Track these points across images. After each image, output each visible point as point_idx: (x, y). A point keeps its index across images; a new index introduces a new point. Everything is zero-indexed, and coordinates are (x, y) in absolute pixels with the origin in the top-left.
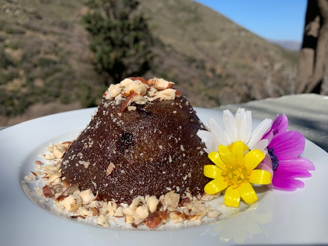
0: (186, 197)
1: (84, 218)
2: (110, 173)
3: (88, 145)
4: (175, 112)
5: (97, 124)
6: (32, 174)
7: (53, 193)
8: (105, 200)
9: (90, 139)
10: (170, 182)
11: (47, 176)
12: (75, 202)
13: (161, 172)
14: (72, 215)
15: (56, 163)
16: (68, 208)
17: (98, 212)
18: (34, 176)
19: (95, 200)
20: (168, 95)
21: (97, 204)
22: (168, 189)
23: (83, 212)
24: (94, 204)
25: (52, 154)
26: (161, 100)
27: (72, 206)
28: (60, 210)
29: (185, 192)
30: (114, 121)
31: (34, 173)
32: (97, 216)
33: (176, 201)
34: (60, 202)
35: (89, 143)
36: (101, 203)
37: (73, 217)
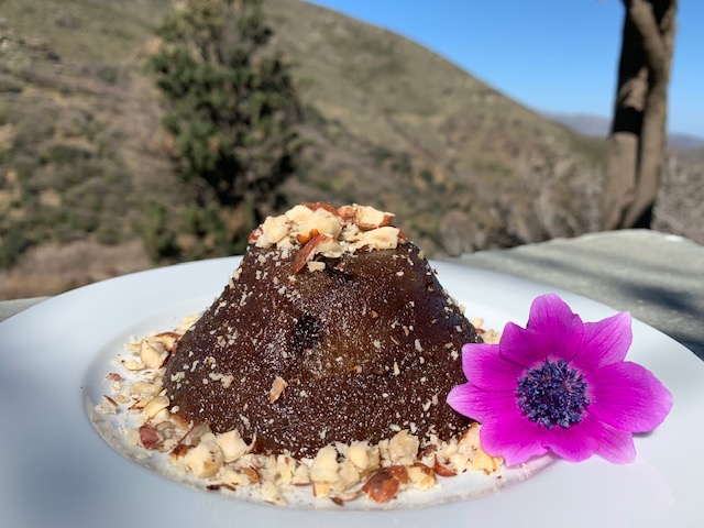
0: (429, 443)
1: (234, 489)
2: (277, 397)
3: (227, 340)
4: (400, 274)
5: (244, 297)
6: (106, 400)
7: (161, 439)
8: (269, 452)
9: (230, 329)
10: (398, 416)
11: (139, 405)
12: (211, 458)
13: (380, 394)
14: (208, 482)
15: (150, 377)
16: (200, 469)
17: (259, 476)
18: (111, 405)
19: (250, 452)
20: (384, 239)
21: (254, 460)
22: (395, 428)
23: (228, 477)
24: (248, 460)
25: (138, 359)
26: (371, 249)
27: (206, 465)
28: (181, 474)
29: (427, 434)
30: (281, 291)
31: (110, 399)
32: (258, 484)
33: (412, 451)
34: (180, 458)
35: (229, 336)
36: (261, 458)
37: (212, 488)
